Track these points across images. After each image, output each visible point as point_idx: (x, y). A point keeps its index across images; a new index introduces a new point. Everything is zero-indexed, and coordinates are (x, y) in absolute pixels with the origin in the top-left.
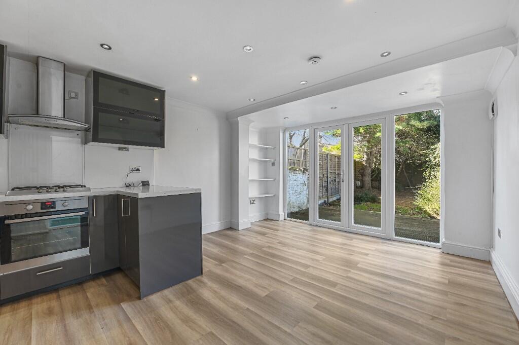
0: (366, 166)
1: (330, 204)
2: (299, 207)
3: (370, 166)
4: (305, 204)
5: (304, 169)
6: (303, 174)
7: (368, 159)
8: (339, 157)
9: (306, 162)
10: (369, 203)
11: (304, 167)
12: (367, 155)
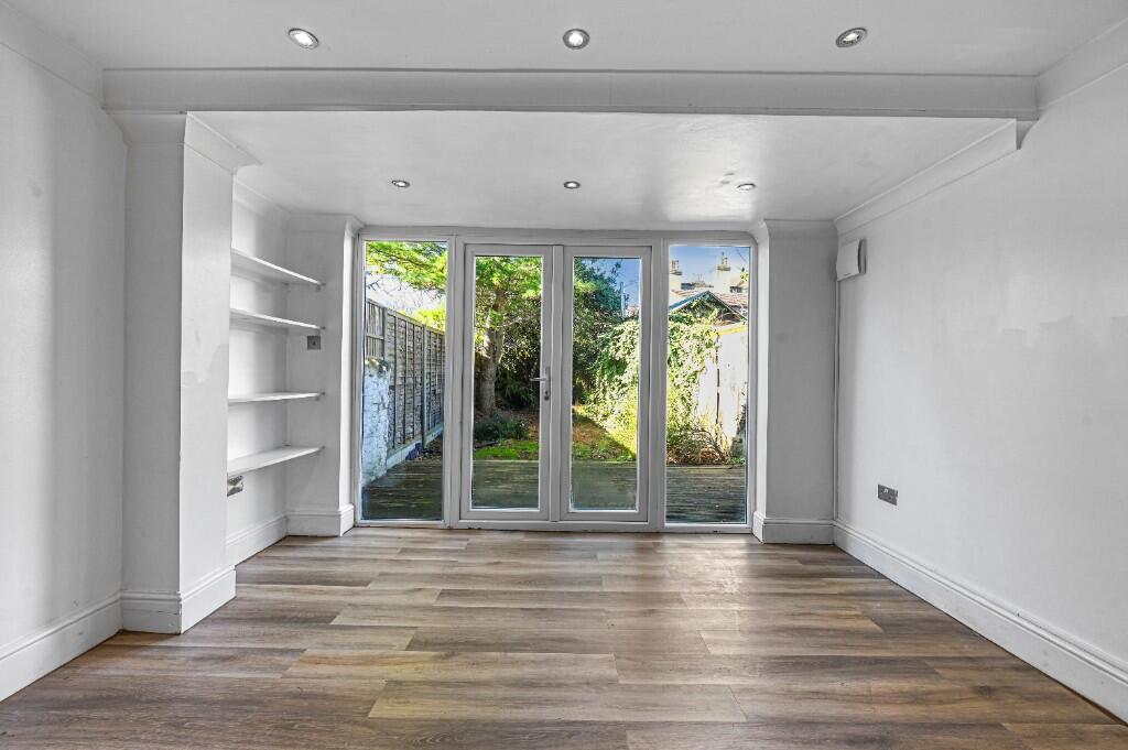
0: (486, 360)
1: (431, 452)
2: (371, 474)
3: (494, 361)
4: (383, 461)
5: (383, 363)
6: (379, 377)
7: (492, 345)
8: (441, 337)
9: (383, 341)
10: (511, 441)
11: (378, 356)
12: (490, 336)
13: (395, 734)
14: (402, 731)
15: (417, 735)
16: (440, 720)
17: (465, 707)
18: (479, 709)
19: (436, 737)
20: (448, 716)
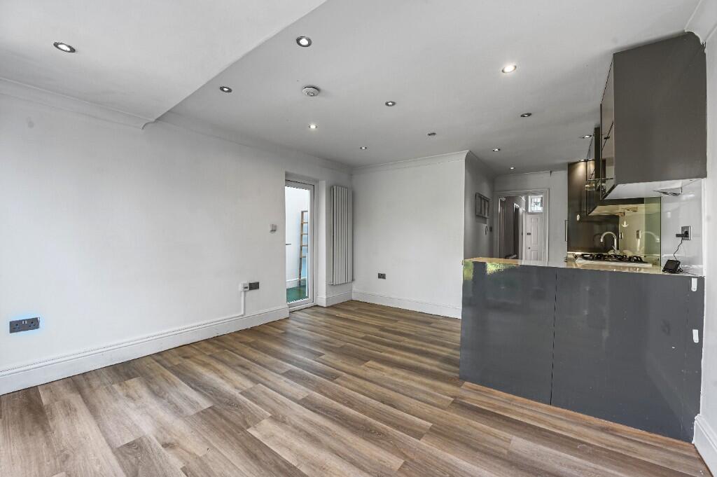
13: (391, 444)
14: (387, 443)
15: (381, 439)
16: (367, 440)
17: (351, 441)
18: (345, 436)
19: (372, 433)
20: (362, 440)
